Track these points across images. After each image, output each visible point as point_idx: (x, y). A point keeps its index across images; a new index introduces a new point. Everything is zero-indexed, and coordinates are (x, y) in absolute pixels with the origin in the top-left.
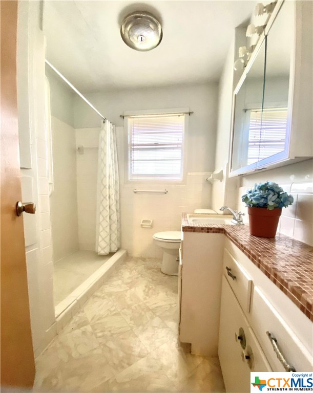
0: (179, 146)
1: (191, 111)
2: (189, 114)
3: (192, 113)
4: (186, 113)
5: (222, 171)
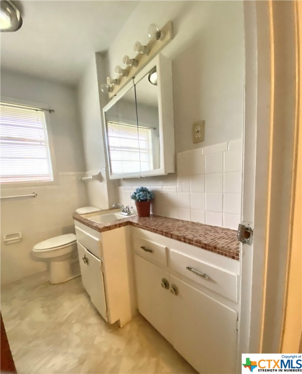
0: (42, 144)
1: (51, 109)
2: (50, 111)
3: (53, 111)
4: (46, 110)
5: (100, 173)
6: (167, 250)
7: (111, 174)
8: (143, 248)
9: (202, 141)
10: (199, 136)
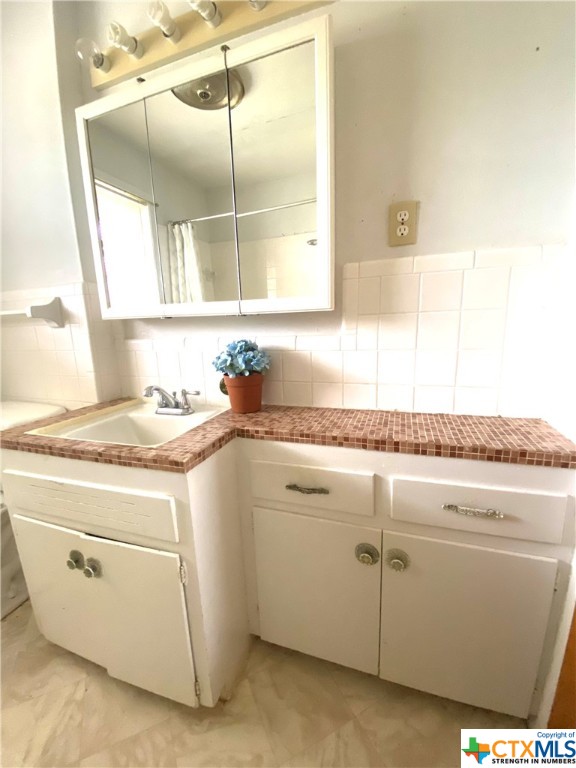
5: (58, 302)
6: (377, 480)
7: (109, 305)
8: (292, 487)
9: (412, 244)
10: (405, 233)
